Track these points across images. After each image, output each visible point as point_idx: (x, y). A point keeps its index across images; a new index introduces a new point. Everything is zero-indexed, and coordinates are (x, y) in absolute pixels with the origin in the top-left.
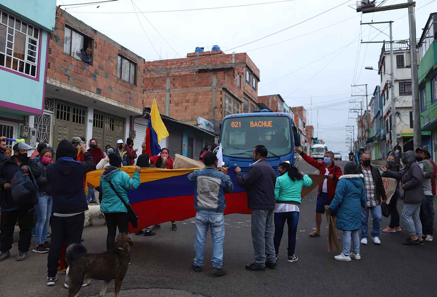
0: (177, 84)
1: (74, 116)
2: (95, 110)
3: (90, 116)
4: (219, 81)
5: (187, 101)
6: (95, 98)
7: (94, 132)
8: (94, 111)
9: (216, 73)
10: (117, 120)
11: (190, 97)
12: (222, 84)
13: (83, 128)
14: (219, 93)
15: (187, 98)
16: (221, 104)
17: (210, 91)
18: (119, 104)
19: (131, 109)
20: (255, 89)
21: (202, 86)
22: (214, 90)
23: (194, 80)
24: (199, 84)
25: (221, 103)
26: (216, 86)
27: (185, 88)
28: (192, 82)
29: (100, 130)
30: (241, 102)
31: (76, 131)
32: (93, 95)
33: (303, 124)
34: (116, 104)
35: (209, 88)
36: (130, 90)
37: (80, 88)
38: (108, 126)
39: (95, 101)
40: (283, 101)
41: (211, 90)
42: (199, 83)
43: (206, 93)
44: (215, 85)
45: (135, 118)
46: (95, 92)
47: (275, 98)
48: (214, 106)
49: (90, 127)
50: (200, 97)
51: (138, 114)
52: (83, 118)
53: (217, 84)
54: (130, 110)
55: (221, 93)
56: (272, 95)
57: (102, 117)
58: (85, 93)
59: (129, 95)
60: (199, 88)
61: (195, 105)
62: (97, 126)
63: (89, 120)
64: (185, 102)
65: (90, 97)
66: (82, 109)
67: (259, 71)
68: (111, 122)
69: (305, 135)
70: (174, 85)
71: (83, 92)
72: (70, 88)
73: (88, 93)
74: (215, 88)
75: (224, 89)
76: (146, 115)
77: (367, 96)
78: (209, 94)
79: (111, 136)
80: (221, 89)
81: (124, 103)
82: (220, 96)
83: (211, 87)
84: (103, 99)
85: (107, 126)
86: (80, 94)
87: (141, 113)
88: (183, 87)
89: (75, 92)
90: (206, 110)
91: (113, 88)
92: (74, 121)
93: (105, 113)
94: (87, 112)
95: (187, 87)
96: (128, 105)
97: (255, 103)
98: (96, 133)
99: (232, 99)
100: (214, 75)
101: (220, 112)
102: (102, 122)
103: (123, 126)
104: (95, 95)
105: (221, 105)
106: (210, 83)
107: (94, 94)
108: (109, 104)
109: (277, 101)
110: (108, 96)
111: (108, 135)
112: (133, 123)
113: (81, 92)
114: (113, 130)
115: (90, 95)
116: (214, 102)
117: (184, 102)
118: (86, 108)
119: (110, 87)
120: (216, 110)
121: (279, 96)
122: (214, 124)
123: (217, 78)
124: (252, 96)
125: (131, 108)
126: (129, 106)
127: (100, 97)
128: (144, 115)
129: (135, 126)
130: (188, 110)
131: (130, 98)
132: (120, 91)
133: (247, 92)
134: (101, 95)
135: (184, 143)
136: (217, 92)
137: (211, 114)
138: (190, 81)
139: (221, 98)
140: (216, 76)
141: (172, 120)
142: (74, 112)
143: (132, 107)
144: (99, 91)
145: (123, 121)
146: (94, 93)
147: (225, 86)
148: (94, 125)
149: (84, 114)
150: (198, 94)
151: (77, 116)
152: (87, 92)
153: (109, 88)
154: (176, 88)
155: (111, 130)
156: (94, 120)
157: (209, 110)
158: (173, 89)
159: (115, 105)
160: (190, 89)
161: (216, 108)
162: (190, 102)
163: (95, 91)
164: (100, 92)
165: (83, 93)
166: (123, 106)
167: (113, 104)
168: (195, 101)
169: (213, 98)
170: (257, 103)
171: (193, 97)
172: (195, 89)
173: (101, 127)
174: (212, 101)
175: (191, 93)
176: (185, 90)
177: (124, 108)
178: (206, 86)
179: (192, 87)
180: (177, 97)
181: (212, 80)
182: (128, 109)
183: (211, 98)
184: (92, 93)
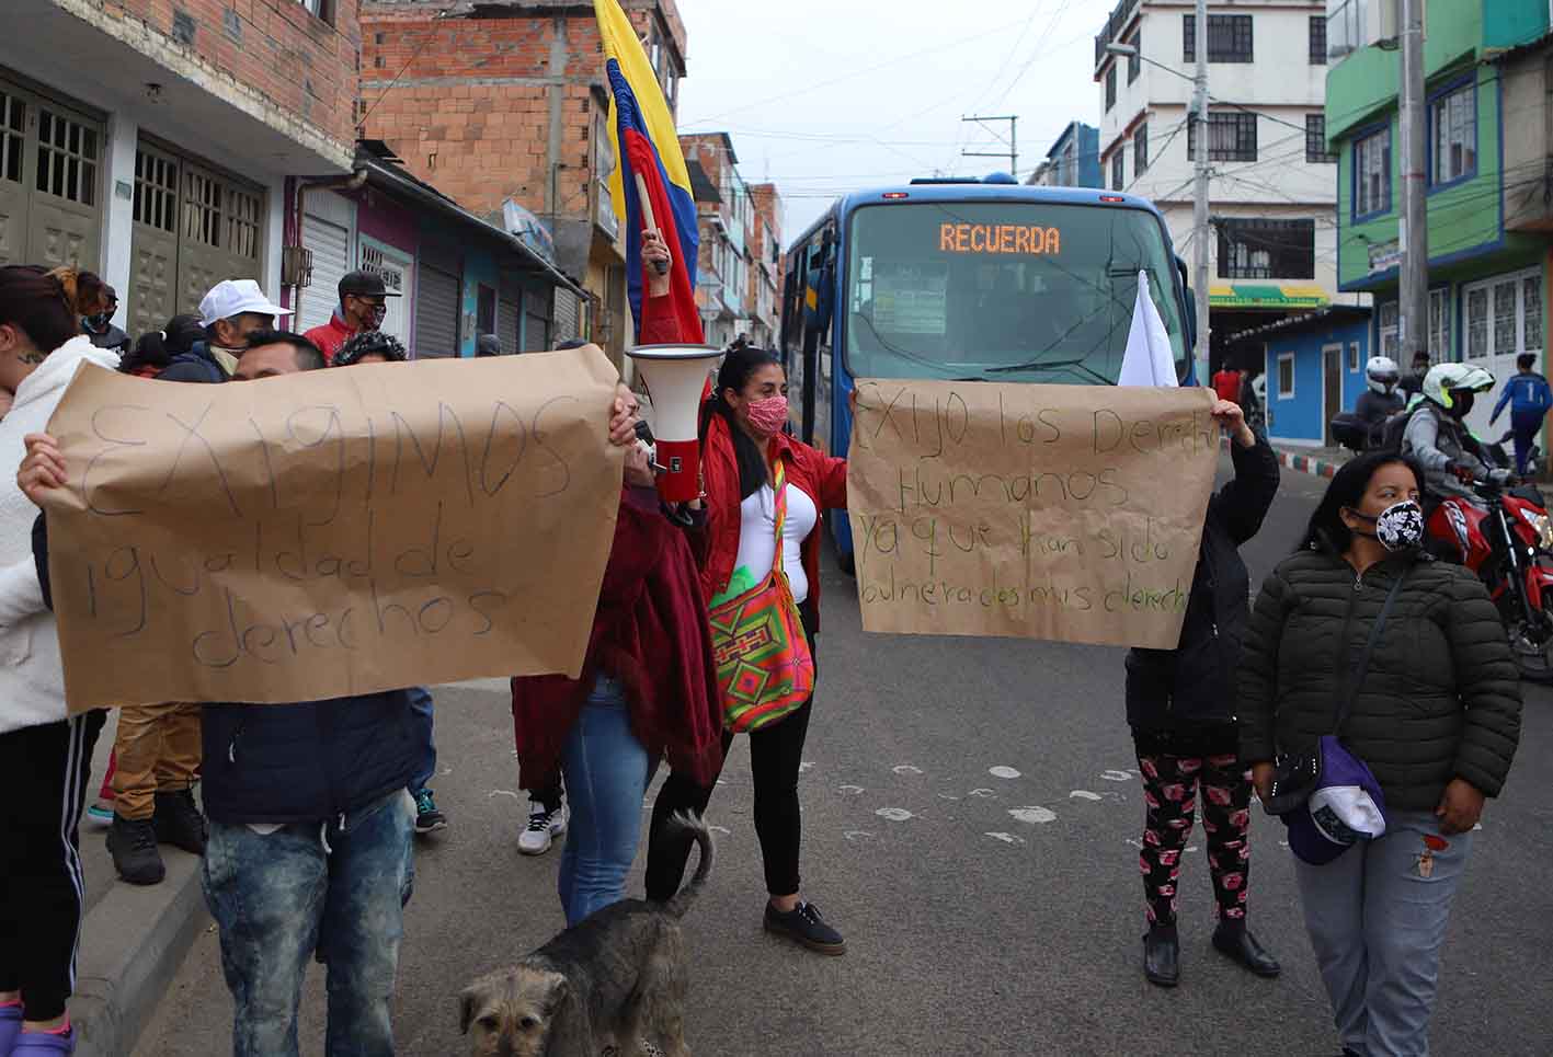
0: (392, 61)
1: (43, 155)
2: (143, 136)
3: (121, 166)
4: (576, 55)
5: (439, 135)
6: (166, 65)
7: (138, 252)
8: (140, 138)
9: (565, 23)
10: (232, 194)
11: (452, 117)
12: (589, 71)
13: (85, 224)
14: (579, 105)
15: (438, 120)
16: (585, 153)
17: (536, 98)
18: (266, 109)
19: (312, 139)
21: (502, 73)
22: (555, 93)
23: (469, 48)
24: (489, 65)
25: (582, 148)
26: (565, 77)
27: (431, 79)
28: (459, 55)
29: (163, 242)
31: (53, 239)
32: (158, 47)
33: (772, 247)
34: (251, 106)
35: (533, 84)
36: (308, 44)
38: (198, 221)
39: (159, 81)
40: (732, 159)
41: (544, 92)
42: (492, 59)
43: (519, 105)
44: (560, 71)
45: (307, 186)
46: (169, 32)
47: (710, 146)
48: (553, 159)
49: (119, 217)
50: (494, 119)
51: (337, 167)
52: (89, 171)
53: (569, 69)
54: (305, 144)
55: (585, 110)
56: (699, 135)
57: (171, 169)
58: (119, 26)
59: (307, 73)
60: (489, 82)
61: (470, 150)
62: (148, 221)
63: (119, 183)
64: (427, 139)
65: (147, 53)
66: (83, 124)
67: (684, 33)
68: (207, 201)
70: (378, 63)
71: (110, 22)
73: (133, 29)
74: (560, 86)
76: (364, 174)
77: (1014, 156)
78: (532, 109)
79: (209, 273)
80: (586, 92)
81: (285, 107)
82: (585, 119)
83: (540, 82)
84: (200, 75)
85: (191, 217)
86: (99, 30)
87: (347, 164)
88: (417, 73)
89: (77, 14)
90: (520, 176)
91: (242, 23)
92: (42, 186)
93: (184, 156)
94: (107, 142)
95: (439, 73)
96: (299, 116)
98: (148, 255)
100: (556, 32)
101: (580, 188)
102: (170, 199)
103: (255, 228)
104: (164, 46)
105: (585, 159)
106: (538, 64)
107: (162, 39)
108: (226, 103)
109: (720, 157)
110: (224, 68)
111: (194, 269)
112: (296, 216)
113: (105, 18)
114: (214, 242)
115: (147, 44)
116: (553, 142)
117: (424, 136)
118: (103, 117)
119: (231, 16)
120: (564, 175)
121: (725, 137)
122: (553, 231)
123: (568, 43)
125: (311, 134)
126: (305, 126)
127: (190, 61)
128: (357, 172)
129: (305, 230)
130: (442, 173)
131: (308, 86)
132: (272, 42)
134: (192, 52)
135: (465, 312)
136: (567, 103)
137: (544, 192)
138: (453, 51)
139: (586, 129)
140: (565, 34)
141: (452, 206)
142: (44, 136)
143: (316, 132)
144: (184, 30)
145: (255, 198)
146: (163, 34)
147: (601, 77)
148: (136, 216)
149: (90, 152)
150: (485, 105)
151: (59, 159)
152: (133, 22)
153: (227, 22)
154: (389, 75)
155: (206, 241)
156: (138, 186)
157: (536, 177)
158: (374, 79)
159: (253, 112)
160: (449, 81)
161: (562, 167)
162: (448, 137)
163: (168, 27)
164: (187, 34)
165: (113, 29)
166: (279, 122)
167: (242, 105)
168: (472, 137)
169: (549, 126)
171: (463, 119)
172: (473, 83)
173: (168, 227)
174: (546, 140)
175: (454, 102)
176: (428, 86)
177: (285, 131)
178: (523, 73)
179: (460, 73)
180: (391, 117)
181: (547, 50)
182: (299, 138)
183: (539, 127)
184: (154, 35)
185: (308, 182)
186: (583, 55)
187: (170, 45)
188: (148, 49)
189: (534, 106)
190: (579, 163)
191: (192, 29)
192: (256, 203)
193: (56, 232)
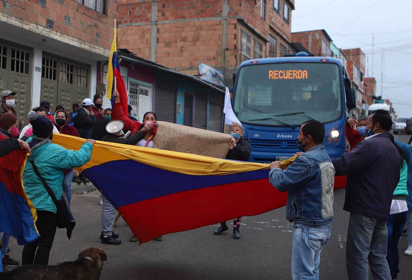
0: (168, 14)
1: (13, 61)
2: (44, 53)
3: (37, 63)
4: (232, 8)
5: (184, 39)
6: (44, 35)
7: (43, 87)
8: (43, 54)
10: (77, 68)
11: (189, 33)
12: (236, 14)
13: (26, 79)
14: (233, 27)
15: (184, 34)
16: (235, 44)
17: (218, 25)
18: (81, 43)
20: (288, 21)
21: (206, 17)
22: (224, 23)
23: (194, 8)
24: (202, 14)
25: (234, 42)
26: (228, 16)
27: (181, 20)
28: (191, 10)
29: (52, 83)
30: (265, 41)
31: (16, 84)
32: (42, 30)
33: (359, 75)
34: (75, 43)
35: (217, 19)
36: (97, 22)
37: (21, 19)
38: (65, 77)
39: (45, 39)
40: (329, 40)
41: (221, 23)
42: (202, 11)
43: (212, 28)
44: (227, 14)
46: (45, 26)
47: (317, 36)
48: (224, 46)
49: (37, 78)
50: (203, 33)
52: (27, 65)
53: (229, 14)
54: (97, 52)
55: (235, 28)
57: (55, 62)
58: (28, 26)
59: (96, 30)
60: (201, 19)
61: (195, 45)
62: (47, 77)
63: (36, 67)
64: (180, 41)
65: (37, 32)
66: (25, 52)
68: (68, 70)
69: (363, 91)
70: (163, 15)
71: (26, 26)
72: (6, 18)
73: (33, 26)
74: (226, 20)
75: (241, 21)
78: (217, 29)
79: (69, 92)
80: (235, 21)
81: (88, 42)
82: (235, 31)
83: (219, 19)
84: (56, 36)
85: (62, 76)
86: (22, 28)
88: (176, 18)
89: (15, 25)
90: (213, 53)
91: (71, 19)
92: (13, 69)
93: (59, 58)
94: (33, 56)
95: (183, 17)
96: (93, 44)
97: (287, 42)
98: (47, 87)
99: (252, 37)
101: (234, 57)
102: (55, 71)
103: (87, 78)
104: (43, 30)
105: (235, 46)
106: (218, 12)
107: (42, 28)
108: (66, 43)
109: (320, 39)
110: (65, 32)
111: (63, 91)
112: (101, 73)
113: (24, 25)
114: (71, 82)
115: (37, 30)
116: (224, 40)
117: (179, 40)
118: (32, 49)
119: (67, 18)
120: (228, 53)
121: (323, 32)
122: (224, 73)
123: (229, 4)
124: (283, 32)
125: (98, 49)
126: (96, 47)
127: (52, 32)
129: (104, 77)
130: (185, 53)
131: (97, 34)
132: (82, 23)
133: (275, 25)
134: (53, 30)
135: (178, 103)
136: (229, 26)
137: (221, 59)
138: (189, 9)
139: (235, 35)
141: (160, 68)
142: (13, 56)
143: (101, 48)
144: (50, 24)
145: (86, 68)
146: (43, 26)
147: (241, 16)
148: (43, 76)
149: (28, 58)
150: (200, 28)
151: (18, 62)
152: (33, 25)
153: (65, 19)
154: (167, 19)
155: (68, 82)
156: (43, 68)
157: (217, 53)
158: (162, 20)
159: (75, 45)
160: (187, 20)
161: (227, 49)
162: (187, 40)
163: (44, 24)
164: (51, 25)
165: (26, 27)
166: (86, 47)
167: (71, 43)
168: (196, 40)
169: (222, 35)
170: (290, 42)
171: (193, 33)
172: (196, 20)
173: (54, 79)
174: (221, 40)
175: (189, 27)
176: (180, 22)
177: (88, 49)
178: (213, 16)
179: (191, 17)
180: (168, 34)
181: (221, 7)
182: (94, 51)
183: (219, 35)
184: (40, 27)
185: (105, 63)
186: (234, 8)
187: (45, 29)
188: (38, 31)
189: (217, 27)
190: (233, 48)
191: (53, 24)
192: (87, 70)
193: (17, 82)
